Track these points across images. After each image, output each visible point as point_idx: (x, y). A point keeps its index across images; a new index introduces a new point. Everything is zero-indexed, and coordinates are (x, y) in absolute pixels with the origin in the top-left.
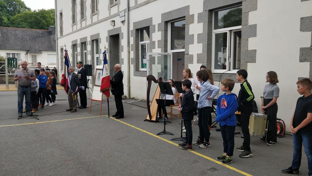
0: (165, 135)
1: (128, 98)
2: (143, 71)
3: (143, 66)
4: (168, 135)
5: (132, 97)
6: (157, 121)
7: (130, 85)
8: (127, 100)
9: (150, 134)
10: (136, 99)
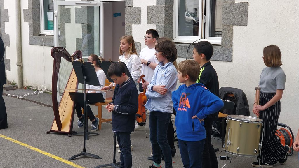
0: (86, 160)
1: (18, 87)
2: (47, 35)
3: (48, 25)
4: (90, 159)
5: (26, 84)
6: (72, 133)
7: (22, 61)
8: (17, 91)
9: (57, 158)
10: (34, 90)
